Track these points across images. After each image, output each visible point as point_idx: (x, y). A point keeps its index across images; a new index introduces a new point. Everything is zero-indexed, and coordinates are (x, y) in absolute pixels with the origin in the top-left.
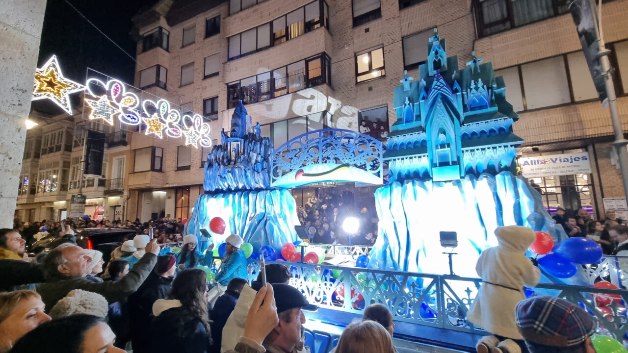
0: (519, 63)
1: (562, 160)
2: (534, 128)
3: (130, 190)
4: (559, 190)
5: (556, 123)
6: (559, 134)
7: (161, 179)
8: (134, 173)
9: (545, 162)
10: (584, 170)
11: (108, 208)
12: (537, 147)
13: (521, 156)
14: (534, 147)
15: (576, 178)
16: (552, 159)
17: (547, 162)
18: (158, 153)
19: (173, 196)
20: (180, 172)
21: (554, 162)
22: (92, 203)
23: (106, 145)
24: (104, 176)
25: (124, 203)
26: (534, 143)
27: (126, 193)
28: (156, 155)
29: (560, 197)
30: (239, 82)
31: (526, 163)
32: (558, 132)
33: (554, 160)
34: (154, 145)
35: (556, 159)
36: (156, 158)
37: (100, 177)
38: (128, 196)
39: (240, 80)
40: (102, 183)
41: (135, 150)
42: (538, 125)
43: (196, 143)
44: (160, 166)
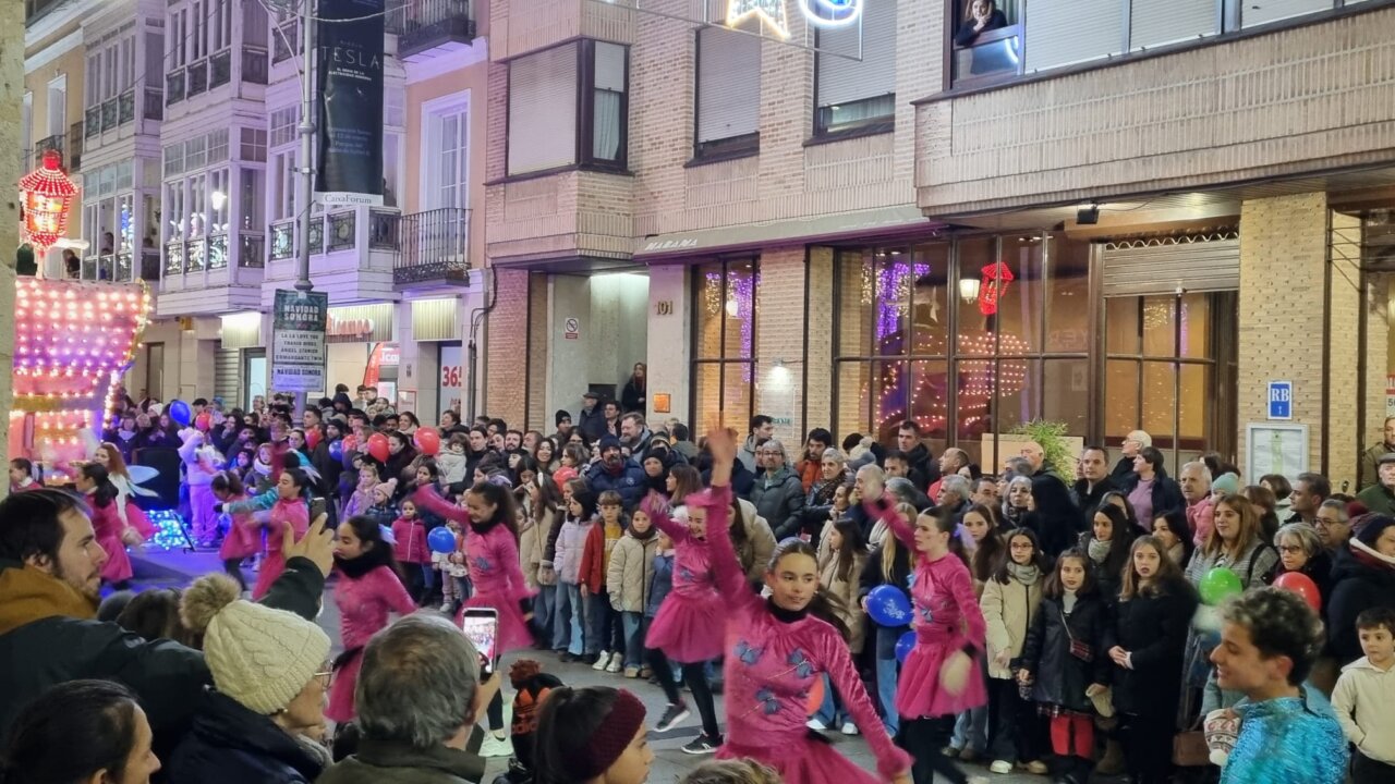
3: (493, 266)
7: (625, 207)
8: (508, 179)
11: (413, 351)
18: (607, 74)
19: (679, 297)
20: (710, 171)
22: (352, 324)
23: (390, 43)
24: (390, 200)
25: (474, 327)
27: (478, 284)
28: (599, 82)
34: (588, 34)
36: (599, 99)
37: (377, 201)
38: (487, 296)
40: (385, 231)
41: (507, 62)
43: (782, 10)
44: (616, 143)
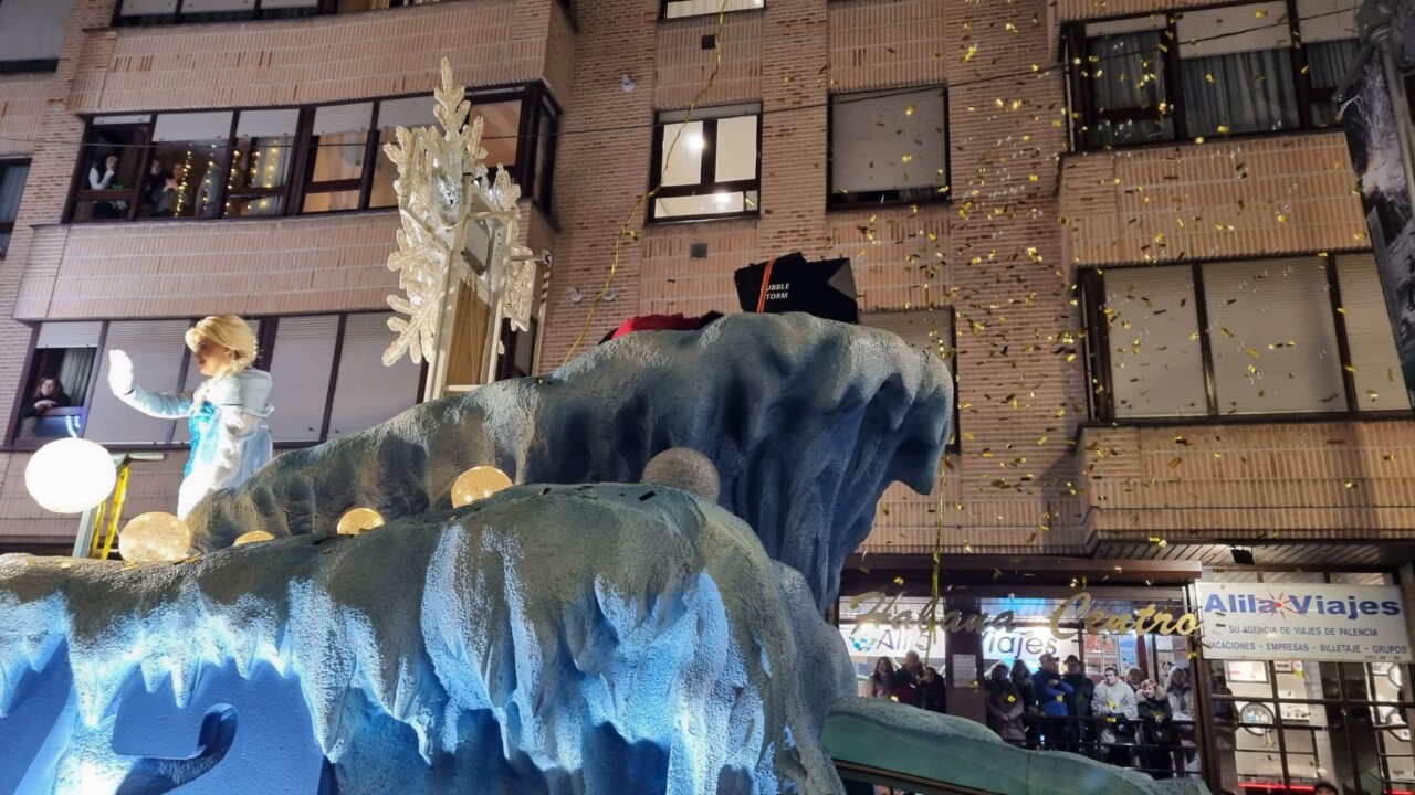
0: (1196, 256)
1: (1326, 607)
2: (1238, 482)
4: (1318, 716)
5: (1306, 473)
6: (1315, 511)
9: (1274, 606)
10: (1392, 648)
12: (1246, 548)
13: (1197, 575)
14: (1239, 548)
15: (1371, 675)
16: (1293, 599)
17: (1279, 605)
21: (1302, 610)
26: (1239, 535)
29: (1322, 738)
30: (147, 119)
31: (1214, 603)
32: (1311, 507)
33: (1301, 601)
35: (1308, 599)
39: (154, 114)
42: (1251, 475)
